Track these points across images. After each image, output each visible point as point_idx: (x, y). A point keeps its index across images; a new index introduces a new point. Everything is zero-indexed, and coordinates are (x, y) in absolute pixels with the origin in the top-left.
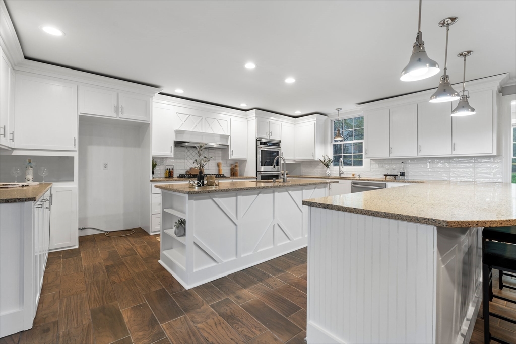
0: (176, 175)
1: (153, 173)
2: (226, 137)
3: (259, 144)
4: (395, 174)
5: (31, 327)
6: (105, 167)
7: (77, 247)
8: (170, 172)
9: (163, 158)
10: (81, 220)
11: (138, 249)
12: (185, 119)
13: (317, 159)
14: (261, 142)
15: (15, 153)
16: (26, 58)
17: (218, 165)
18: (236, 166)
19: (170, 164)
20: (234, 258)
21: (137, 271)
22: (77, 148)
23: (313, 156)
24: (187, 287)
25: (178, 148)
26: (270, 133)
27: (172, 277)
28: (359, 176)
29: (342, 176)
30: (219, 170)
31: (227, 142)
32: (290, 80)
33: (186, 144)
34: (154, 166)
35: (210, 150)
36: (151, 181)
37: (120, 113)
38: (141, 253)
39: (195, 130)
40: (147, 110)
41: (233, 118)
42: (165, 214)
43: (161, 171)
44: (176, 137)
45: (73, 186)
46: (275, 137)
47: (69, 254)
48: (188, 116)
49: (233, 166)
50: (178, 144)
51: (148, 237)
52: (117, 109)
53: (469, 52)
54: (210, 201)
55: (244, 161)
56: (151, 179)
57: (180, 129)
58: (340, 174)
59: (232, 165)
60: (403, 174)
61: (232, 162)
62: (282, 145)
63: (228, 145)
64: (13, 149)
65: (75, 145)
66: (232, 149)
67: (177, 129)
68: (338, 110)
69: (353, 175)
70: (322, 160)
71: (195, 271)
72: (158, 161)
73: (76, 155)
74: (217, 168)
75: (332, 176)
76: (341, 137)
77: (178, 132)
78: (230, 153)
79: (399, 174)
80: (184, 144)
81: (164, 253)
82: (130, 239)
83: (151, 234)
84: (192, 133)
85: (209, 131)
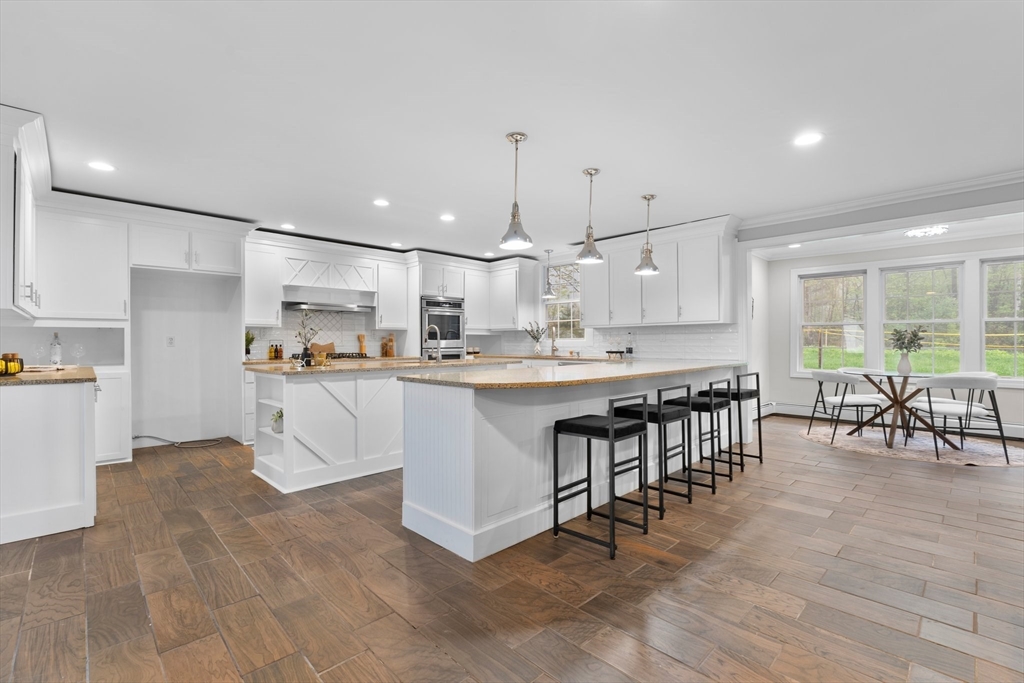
0: (287, 355)
1: (248, 352)
2: (371, 295)
3: (424, 305)
4: (621, 350)
5: (91, 523)
6: (171, 343)
7: (130, 460)
8: (276, 350)
9: (264, 328)
10: (136, 424)
11: (224, 461)
12: (301, 266)
13: (520, 329)
14: (428, 302)
15: (38, 324)
16: (54, 189)
17: (360, 339)
18: (391, 340)
19: (276, 338)
20: (353, 461)
21: (220, 481)
22: (128, 316)
23: (514, 323)
24: (285, 491)
25: (290, 313)
26: (444, 289)
27: (268, 484)
28: (578, 353)
29: (556, 353)
30: (361, 347)
31: (373, 301)
32: (447, 218)
33: (303, 307)
34: (249, 341)
35: (345, 316)
36: (244, 364)
37: (194, 263)
38: (228, 464)
39: (319, 285)
40: (237, 256)
41: (381, 264)
42: (259, 406)
43: (260, 350)
44: (286, 295)
45: (124, 370)
46: (454, 293)
47: (118, 468)
48: (304, 262)
49: (385, 341)
50: (290, 306)
51: (239, 448)
52: (188, 257)
53: (652, 196)
54: (316, 385)
55: (402, 333)
56: (244, 360)
57: (292, 284)
58: (554, 351)
59: (383, 338)
60: (630, 351)
61: (384, 334)
62: (466, 306)
63: (374, 308)
64: (35, 318)
65: (125, 311)
66: (379, 313)
67: (287, 283)
68: (547, 251)
69: (571, 353)
70: (529, 329)
71: (295, 472)
72: (256, 333)
73: (127, 327)
74: (357, 344)
75: (545, 354)
76: (552, 294)
77: (288, 289)
78: (377, 319)
79: (625, 350)
80: (297, 307)
81: (259, 459)
82: (212, 450)
83: (245, 444)
84: (312, 290)
85: (344, 287)
